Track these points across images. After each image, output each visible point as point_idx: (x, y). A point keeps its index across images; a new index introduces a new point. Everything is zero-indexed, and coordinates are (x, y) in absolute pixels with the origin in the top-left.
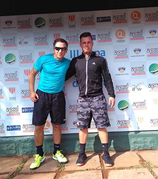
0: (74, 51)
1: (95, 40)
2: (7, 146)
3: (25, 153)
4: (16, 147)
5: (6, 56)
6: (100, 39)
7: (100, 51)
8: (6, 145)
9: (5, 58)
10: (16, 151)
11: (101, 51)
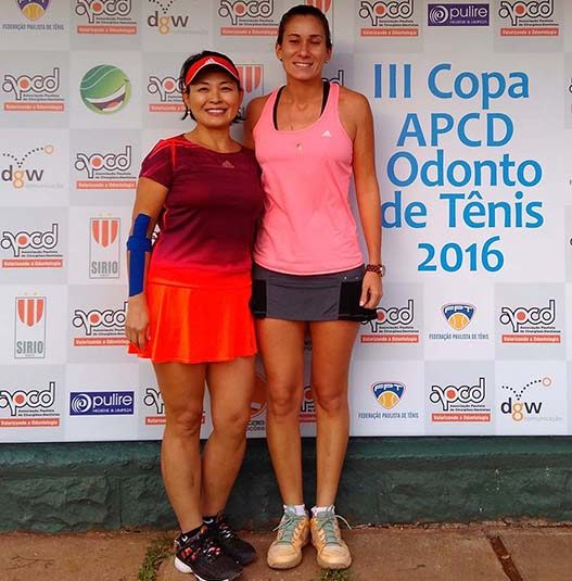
0: (393, 68)
1: (488, 25)
2: (68, 487)
3: (152, 519)
4: (110, 493)
5: (85, 78)
6: (507, 23)
7: (506, 77)
8: (66, 480)
9: (83, 85)
10: (110, 508)
11: (511, 75)
